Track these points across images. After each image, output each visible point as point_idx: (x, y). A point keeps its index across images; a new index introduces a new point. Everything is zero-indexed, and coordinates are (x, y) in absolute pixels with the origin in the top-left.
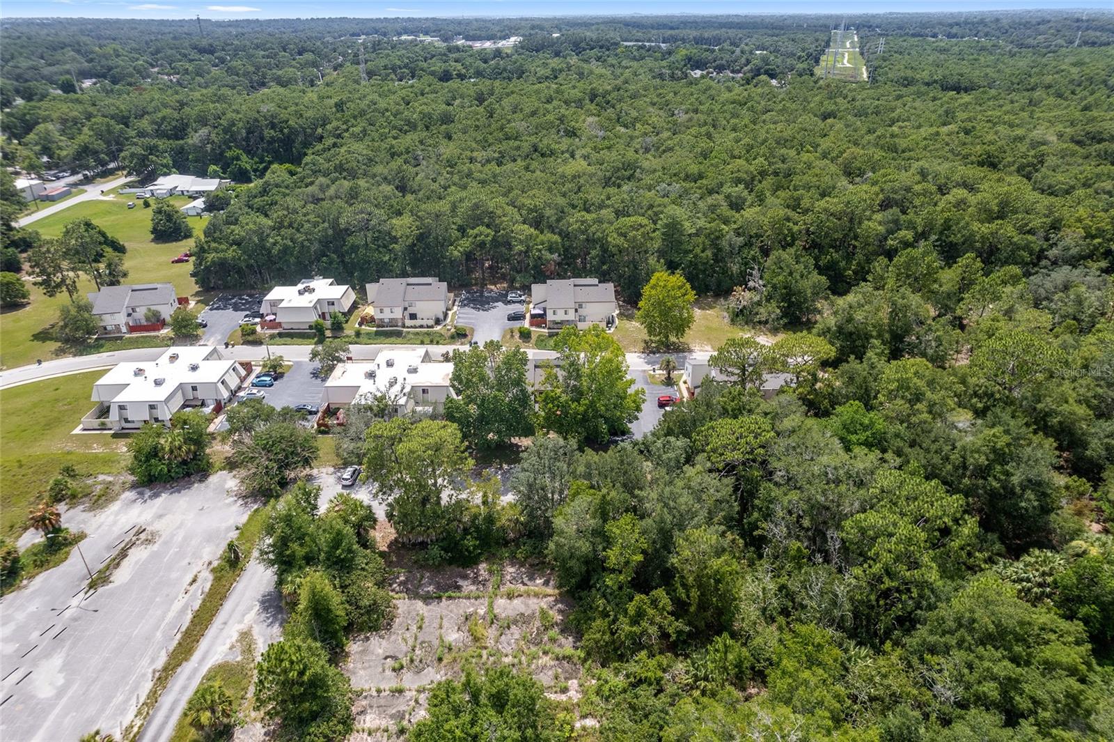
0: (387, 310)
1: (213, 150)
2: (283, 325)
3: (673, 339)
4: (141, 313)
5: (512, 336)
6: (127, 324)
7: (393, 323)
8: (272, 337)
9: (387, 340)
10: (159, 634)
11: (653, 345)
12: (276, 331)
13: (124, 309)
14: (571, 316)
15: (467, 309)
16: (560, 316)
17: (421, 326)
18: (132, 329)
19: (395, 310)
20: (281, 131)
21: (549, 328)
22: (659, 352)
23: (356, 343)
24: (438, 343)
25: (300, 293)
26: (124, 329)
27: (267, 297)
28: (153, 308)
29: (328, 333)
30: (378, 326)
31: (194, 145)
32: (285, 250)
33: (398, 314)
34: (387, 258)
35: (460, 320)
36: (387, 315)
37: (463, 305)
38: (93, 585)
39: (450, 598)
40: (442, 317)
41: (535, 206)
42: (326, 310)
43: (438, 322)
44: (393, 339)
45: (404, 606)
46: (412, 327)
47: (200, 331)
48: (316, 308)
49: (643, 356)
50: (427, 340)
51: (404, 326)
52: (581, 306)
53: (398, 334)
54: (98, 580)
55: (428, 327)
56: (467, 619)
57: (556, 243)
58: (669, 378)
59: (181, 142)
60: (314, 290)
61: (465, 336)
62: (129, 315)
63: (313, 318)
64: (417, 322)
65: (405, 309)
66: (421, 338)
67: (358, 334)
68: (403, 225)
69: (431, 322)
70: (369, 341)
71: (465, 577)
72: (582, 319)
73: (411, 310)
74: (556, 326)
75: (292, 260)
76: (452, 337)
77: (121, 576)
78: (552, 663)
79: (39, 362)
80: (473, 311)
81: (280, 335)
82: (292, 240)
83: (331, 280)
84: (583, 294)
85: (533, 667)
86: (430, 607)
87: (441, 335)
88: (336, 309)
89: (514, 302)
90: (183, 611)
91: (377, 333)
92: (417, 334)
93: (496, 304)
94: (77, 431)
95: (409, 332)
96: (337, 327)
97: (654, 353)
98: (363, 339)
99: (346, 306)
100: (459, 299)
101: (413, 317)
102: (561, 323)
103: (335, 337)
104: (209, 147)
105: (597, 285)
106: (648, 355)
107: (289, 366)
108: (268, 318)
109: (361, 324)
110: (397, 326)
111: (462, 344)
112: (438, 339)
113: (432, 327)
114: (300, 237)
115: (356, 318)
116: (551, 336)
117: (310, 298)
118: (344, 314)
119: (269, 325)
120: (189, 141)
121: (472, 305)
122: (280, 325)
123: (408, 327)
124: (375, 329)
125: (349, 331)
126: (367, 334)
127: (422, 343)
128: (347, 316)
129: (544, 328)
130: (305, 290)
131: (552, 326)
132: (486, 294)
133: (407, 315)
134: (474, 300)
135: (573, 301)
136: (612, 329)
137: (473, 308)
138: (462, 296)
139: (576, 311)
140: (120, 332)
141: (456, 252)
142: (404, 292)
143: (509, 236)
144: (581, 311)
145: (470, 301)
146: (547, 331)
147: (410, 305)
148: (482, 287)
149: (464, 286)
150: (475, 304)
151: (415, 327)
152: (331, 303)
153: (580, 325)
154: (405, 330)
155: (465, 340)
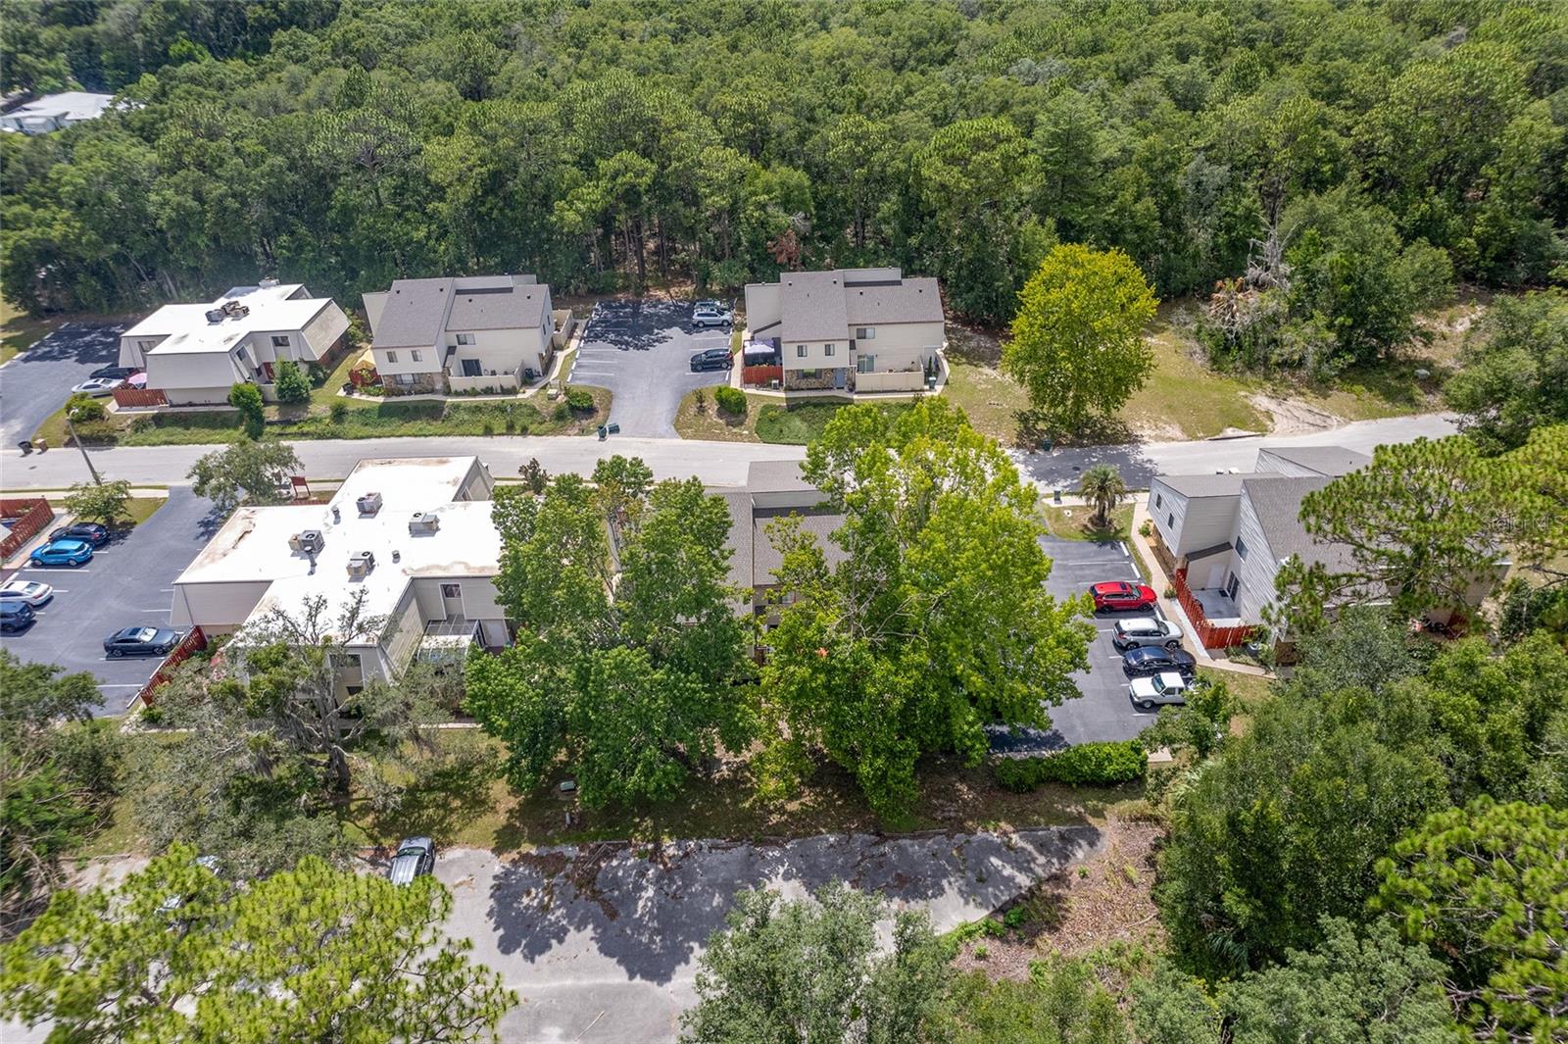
0: (403, 355)
2: (170, 396)
3: (1093, 410)
5: (702, 410)
7: (422, 384)
8: (140, 425)
9: (408, 427)
11: (1041, 426)
12: (150, 411)
14: (841, 358)
15: (601, 347)
16: (815, 361)
17: (489, 391)
19: (422, 352)
21: (789, 389)
22: (1059, 444)
23: (335, 436)
24: (524, 431)
25: (213, 318)
27: (134, 331)
29: (271, 413)
30: (389, 393)
31: (107, 34)
32: (184, 222)
33: (431, 362)
34: (422, 233)
35: (582, 373)
36: (405, 367)
37: (592, 337)
40: (537, 366)
41: (751, 108)
42: (271, 358)
43: (528, 377)
44: (419, 425)
46: (465, 393)
48: (240, 355)
49: (1018, 455)
50: (499, 425)
51: (448, 392)
52: (862, 335)
53: (434, 411)
55: (505, 391)
57: (800, 187)
58: (1100, 520)
59: (86, 29)
60: (246, 311)
61: (590, 411)
63: (236, 376)
64: (480, 382)
65: (451, 350)
66: (485, 418)
67: (339, 413)
68: (451, 156)
69: (510, 381)
70: (369, 430)
72: (867, 364)
73: (465, 352)
74: (803, 384)
75: (202, 242)
76: (560, 416)
80: (614, 349)
81: (159, 420)
82: (198, 197)
83: (294, 287)
84: (868, 305)
87: (534, 412)
88: (292, 354)
89: (707, 327)
91: (385, 411)
92: (477, 409)
93: (667, 332)
95: (456, 407)
96: (294, 398)
97: (1046, 448)
98: (350, 425)
99: (318, 348)
100: (582, 323)
101: (472, 368)
102: (817, 374)
103: (286, 423)
104: (138, 39)
105: (899, 283)
106: (1032, 453)
107: (155, 503)
108: (134, 380)
109: (350, 389)
110: (433, 391)
111: (583, 432)
112: (525, 421)
113: (513, 391)
114: (216, 189)
115: (340, 375)
116: (793, 407)
117: (233, 330)
118: (313, 366)
119: (130, 396)
120: (100, 27)
121: (612, 336)
122: (158, 395)
123: (457, 394)
124: (381, 399)
125: (320, 406)
126: (363, 412)
127: (488, 432)
128: (321, 371)
129: (776, 388)
130: (225, 312)
131: (794, 383)
132: (647, 309)
133: (455, 364)
134: (618, 325)
135: (845, 323)
136: (938, 388)
137: (614, 342)
138: (594, 316)
139: (852, 345)
141: (568, 215)
142: (449, 311)
143: (690, 174)
144: (863, 346)
145: (610, 325)
146: (784, 394)
147: (461, 340)
148: (638, 294)
149: (597, 291)
150: (619, 334)
151: (474, 393)
152: (281, 341)
153: (863, 379)
154: (451, 400)
155: (590, 423)
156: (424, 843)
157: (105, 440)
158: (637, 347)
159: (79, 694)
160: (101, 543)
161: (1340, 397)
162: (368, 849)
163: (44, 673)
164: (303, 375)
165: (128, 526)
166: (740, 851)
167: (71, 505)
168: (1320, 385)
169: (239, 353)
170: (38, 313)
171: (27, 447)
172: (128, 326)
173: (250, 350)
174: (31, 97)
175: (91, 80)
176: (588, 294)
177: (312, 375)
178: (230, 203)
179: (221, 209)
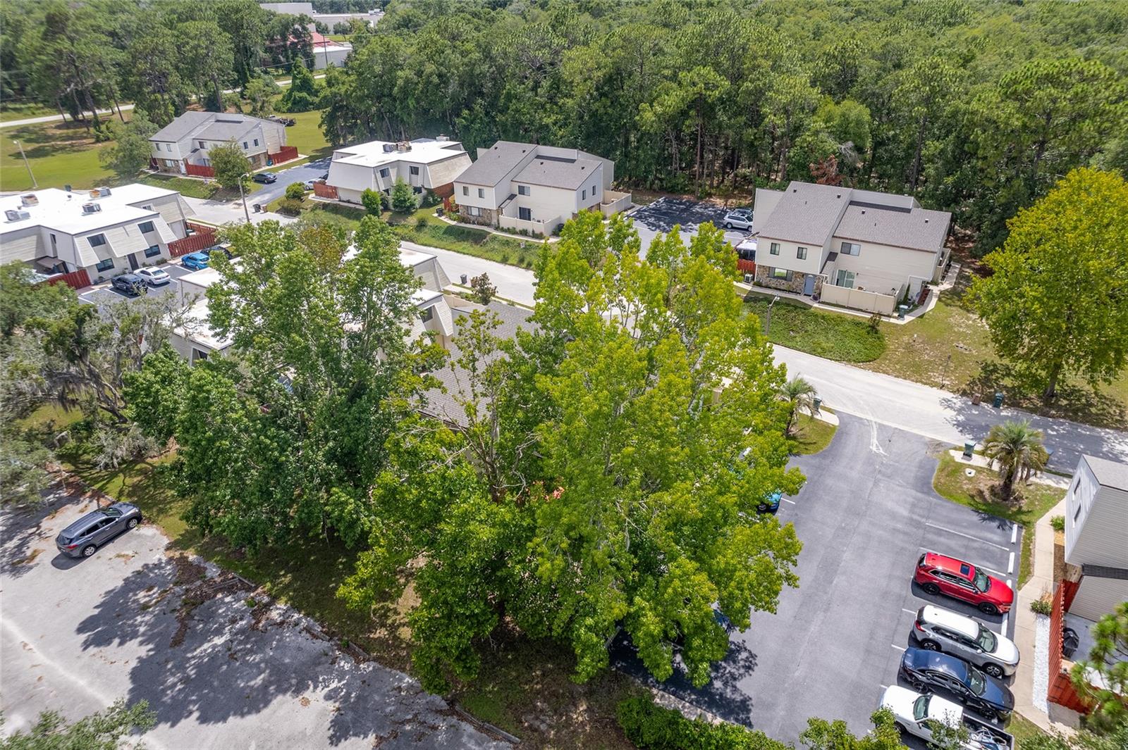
0: (473, 191)
2: (341, 194)
3: (1074, 377)
4: (206, 152)
6: (185, 161)
7: (485, 218)
8: (315, 208)
9: (458, 244)
11: (1007, 382)
12: (326, 201)
14: (812, 263)
16: (785, 262)
17: (524, 233)
18: (190, 169)
19: (486, 191)
21: (759, 285)
22: (1015, 404)
23: (411, 240)
25: (386, 150)
26: (183, 169)
27: (345, 150)
28: (221, 145)
29: (386, 216)
30: (461, 219)
32: (408, 89)
33: (490, 201)
34: (550, 120)
36: (473, 201)
37: (639, 217)
42: (404, 179)
43: (558, 230)
44: (465, 245)
46: (508, 231)
47: (255, 187)
48: (384, 173)
49: (958, 402)
50: (514, 258)
51: (497, 228)
52: (846, 249)
53: (477, 238)
55: (535, 236)
58: (1006, 491)
60: (410, 150)
62: (195, 150)
63: (375, 186)
64: (524, 225)
65: (512, 197)
66: (508, 250)
67: (422, 225)
69: (539, 228)
70: (433, 241)
72: (843, 279)
73: (523, 201)
74: (773, 283)
81: (328, 206)
83: (453, 142)
84: (862, 222)
88: (418, 181)
91: (450, 231)
92: (507, 243)
95: (495, 238)
96: (403, 210)
97: (996, 403)
98: (424, 236)
100: (638, 207)
101: (525, 214)
102: (789, 275)
105: (908, 211)
106: (975, 404)
109: (441, 212)
110: (489, 225)
112: (533, 259)
113: (540, 236)
115: (441, 204)
116: (750, 301)
117: (392, 157)
118: (430, 192)
119: (322, 189)
121: (652, 220)
122: (333, 192)
123: (503, 230)
124: (454, 223)
126: (436, 228)
127: (504, 261)
128: (431, 197)
129: (747, 281)
130: (397, 148)
131: (764, 281)
132: (697, 209)
133: (510, 207)
134: (665, 214)
135: (827, 232)
136: (908, 318)
137: (649, 224)
138: (652, 205)
139: (832, 256)
140: (179, 172)
141: (648, 116)
142: (521, 167)
143: (759, 93)
144: (844, 261)
145: (658, 213)
146: (749, 287)
147: (522, 191)
148: (701, 198)
149: (671, 190)
150: (659, 220)
151: (512, 231)
152: (414, 171)
153: (830, 292)
154: (495, 233)
157: (293, 212)
164: (417, 199)
166: (322, 645)
173: (392, 172)
176: (663, 190)
177: (425, 199)
178: (435, 80)
179: (429, 82)
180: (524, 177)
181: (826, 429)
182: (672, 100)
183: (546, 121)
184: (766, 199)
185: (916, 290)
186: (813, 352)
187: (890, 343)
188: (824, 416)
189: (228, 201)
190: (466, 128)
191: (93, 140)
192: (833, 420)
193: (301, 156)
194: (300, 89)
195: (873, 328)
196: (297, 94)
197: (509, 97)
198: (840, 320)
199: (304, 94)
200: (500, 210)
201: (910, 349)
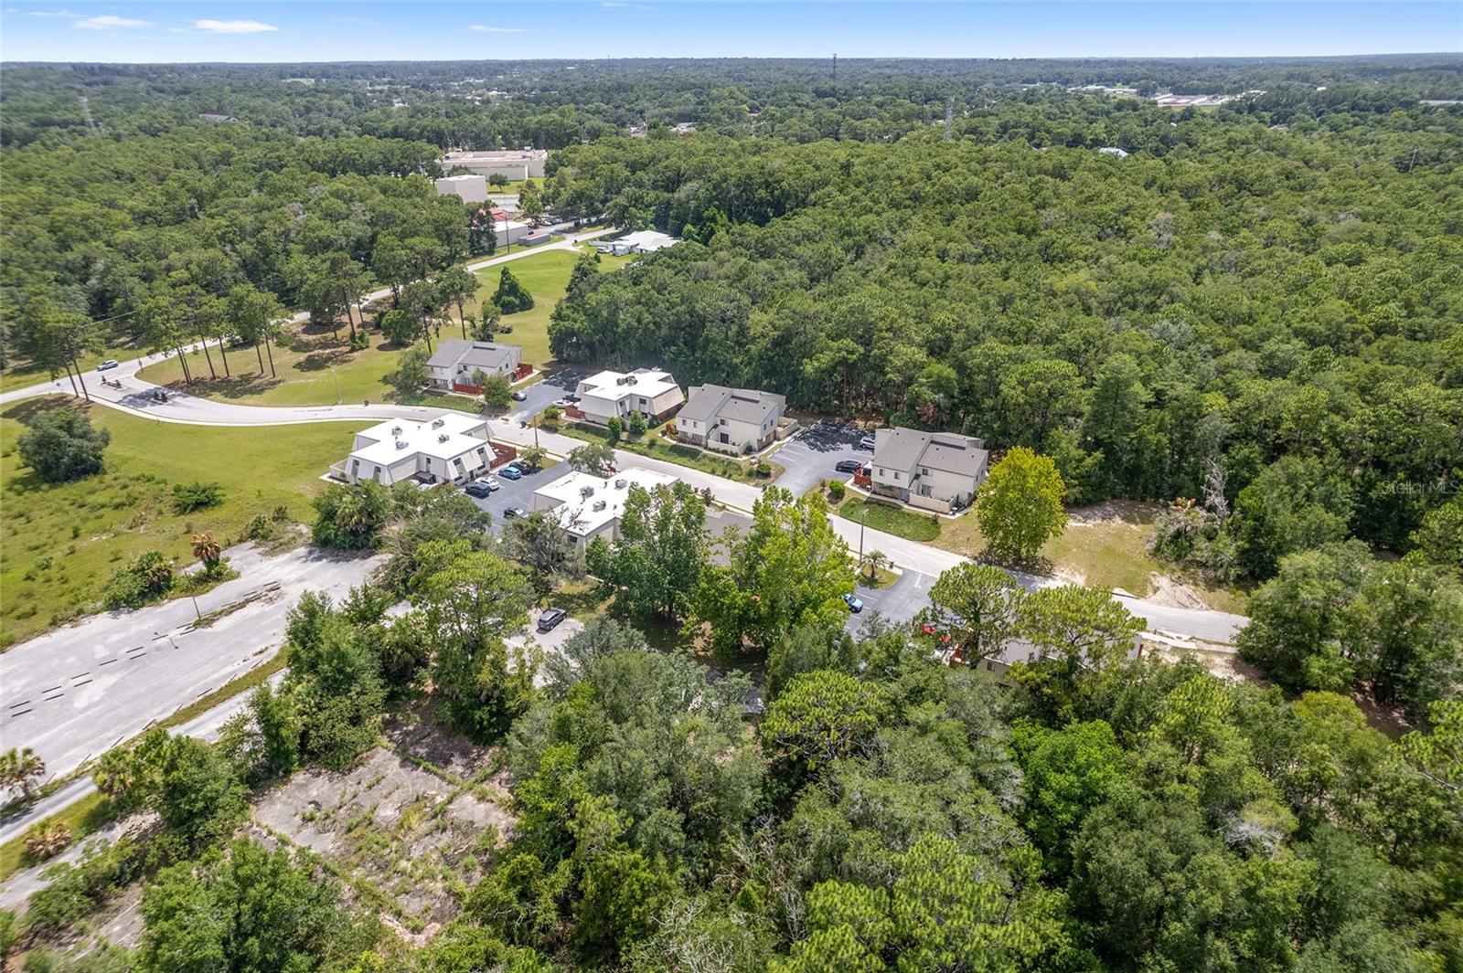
0: (690, 423)
1: (697, 207)
2: (587, 416)
4: (469, 374)
5: (822, 491)
6: (454, 381)
7: (696, 440)
8: (570, 426)
9: (680, 460)
10: (190, 690)
12: (577, 421)
13: (456, 365)
14: (903, 482)
15: (803, 446)
16: (888, 479)
17: (725, 452)
18: (457, 388)
19: (699, 424)
20: (772, 192)
21: (874, 493)
23: (645, 454)
24: (730, 477)
25: (620, 383)
26: (451, 387)
27: (584, 381)
28: (482, 369)
29: (624, 436)
30: (681, 440)
31: (679, 200)
32: (629, 331)
33: (701, 430)
34: (738, 361)
35: (779, 456)
36: (689, 429)
37: (803, 438)
38: (197, 624)
39: (426, 770)
40: (755, 446)
41: (943, 324)
42: (636, 408)
43: (749, 450)
44: (685, 459)
45: (384, 759)
46: (713, 450)
47: (512, 404)
48: (622, 404)
50: (719, 471)
51: (706, 448)
52: (925, 473)
53: (693, 455)
54: (204, 622)
55: (732, 455)
56: (417, 800)
57: (948, 379)
59: (670, 195)
60: (636, 382)
61: (767, 475)
62: (460, 372)
63: (616, 414)
64: (728, 447)
65: (716, 426)
66: (715, 465)
67: (652, 444)
68: (760, 321)
69: (735, 449)
70: (662, 456)
71: (465, 754)
72: (925, 491)
73: (723, 429)
74: (883, 491)
75: (633, 343)
76: (750, 474)
77: (223, 624)
78: (440, 893)
79: (367, 403)
80: (807, 448)
81: (578, 426)
82: (639, 321)
83: (665, 375)
84: (934, 457)
85: (418, 887)
86: (402, 771)
87: (740, 468)
88: (646, 409)
90: (224, 677)
91: (674, 449)
92: (714, 460)
93: (842, 445)
94: (325, 477)
95: (705, 456)
96: (637, 431)
98: (655, 452)
99: (659, 408)
100: (803, 429)
101: (724, 438)
102: (890, 488)
103: (628, 442)
104: (693, 204)
107: (555, 463)
108: (577, 404)
109: (664, 433)
110: (698, 445)
111: (756, 485)
112: (732, 472)
113: (736, 455)
114: (647, 318)
115: (663, 427)
116: (868, 502)
117: (626, 390)
118: (654, 417)
119: (572, 412)
120: (676, 195)
121: (812, 440)
122: (583, 414)
123: (710, 450)
124: (675, 443)
125: (645, 439)
126: (663, 446)
127: (713, 472)
128: (655, 421)
129: (868, 490)
130: (626, 380)
131: (878, 490)
132: (844, 430)
133: (715, 434)
134: (821, 435)
135: (912, 462)
136: (958, 515)
137: (810, 444)
138: (812, 427)
139: (917, 477)
140: (447, 388)
141: (809, 368)
142: (722, 406)
143: (884, 358)
144: (925, 480)
145: (816, 434)
146: (868, 494)
147: (723, 422)
148: (848, 421)
149: (826, 414)
150: (817, 440)
151: (717, 451)
152: (643, 401)
153: (914, 498)
154: (705, 452)
155: (762, 482)
156: (563, 611)
157: (552, 429)
158: (820, 450)
159: (485, 520)
160: (526, 473)
161: (1222, 594)
162: (546, 607)
163: (477, 510)
164: (646, 422)
165: (540, 469)
167: (522, 453)
168: (1214, 584)
169: (622, 403)
170: (562, 361)
171: (524, 424)
172: (583, 378)
173: (627, 403)
174: (627, 232)
175: (660, 224)
176: (821, 414)
177: (651, 422)
178: (652, 327)
179: (647, 329)
180: (723, 414)
181: (894, 576)
182: (825, 359)
183: (735, 361)
184: (883, 436)
185: (964, 498)
186: (899, 535)
187: (943, 530)
188: (895, 571)
189: (496, 416)
190: (673, 360)
191: (348, 349)
192: (899, 572)
193: (536, 372)
194: (508, 294)
195: (935, 521)
196: (506, 298)
197: (708, 341)
198: (918, 516)
199: (512, 298)
200: (708, 436)
201: (954, 533)
